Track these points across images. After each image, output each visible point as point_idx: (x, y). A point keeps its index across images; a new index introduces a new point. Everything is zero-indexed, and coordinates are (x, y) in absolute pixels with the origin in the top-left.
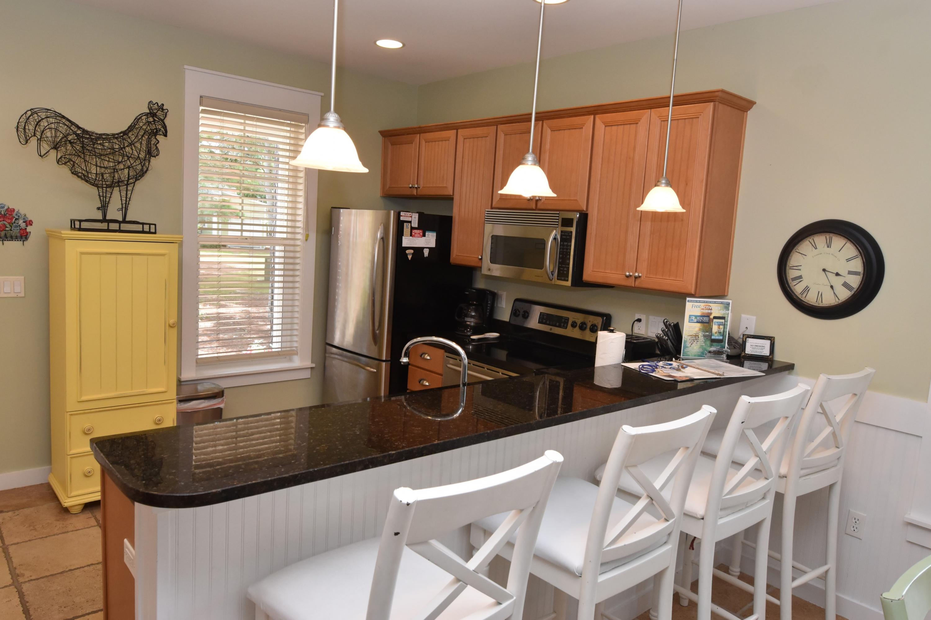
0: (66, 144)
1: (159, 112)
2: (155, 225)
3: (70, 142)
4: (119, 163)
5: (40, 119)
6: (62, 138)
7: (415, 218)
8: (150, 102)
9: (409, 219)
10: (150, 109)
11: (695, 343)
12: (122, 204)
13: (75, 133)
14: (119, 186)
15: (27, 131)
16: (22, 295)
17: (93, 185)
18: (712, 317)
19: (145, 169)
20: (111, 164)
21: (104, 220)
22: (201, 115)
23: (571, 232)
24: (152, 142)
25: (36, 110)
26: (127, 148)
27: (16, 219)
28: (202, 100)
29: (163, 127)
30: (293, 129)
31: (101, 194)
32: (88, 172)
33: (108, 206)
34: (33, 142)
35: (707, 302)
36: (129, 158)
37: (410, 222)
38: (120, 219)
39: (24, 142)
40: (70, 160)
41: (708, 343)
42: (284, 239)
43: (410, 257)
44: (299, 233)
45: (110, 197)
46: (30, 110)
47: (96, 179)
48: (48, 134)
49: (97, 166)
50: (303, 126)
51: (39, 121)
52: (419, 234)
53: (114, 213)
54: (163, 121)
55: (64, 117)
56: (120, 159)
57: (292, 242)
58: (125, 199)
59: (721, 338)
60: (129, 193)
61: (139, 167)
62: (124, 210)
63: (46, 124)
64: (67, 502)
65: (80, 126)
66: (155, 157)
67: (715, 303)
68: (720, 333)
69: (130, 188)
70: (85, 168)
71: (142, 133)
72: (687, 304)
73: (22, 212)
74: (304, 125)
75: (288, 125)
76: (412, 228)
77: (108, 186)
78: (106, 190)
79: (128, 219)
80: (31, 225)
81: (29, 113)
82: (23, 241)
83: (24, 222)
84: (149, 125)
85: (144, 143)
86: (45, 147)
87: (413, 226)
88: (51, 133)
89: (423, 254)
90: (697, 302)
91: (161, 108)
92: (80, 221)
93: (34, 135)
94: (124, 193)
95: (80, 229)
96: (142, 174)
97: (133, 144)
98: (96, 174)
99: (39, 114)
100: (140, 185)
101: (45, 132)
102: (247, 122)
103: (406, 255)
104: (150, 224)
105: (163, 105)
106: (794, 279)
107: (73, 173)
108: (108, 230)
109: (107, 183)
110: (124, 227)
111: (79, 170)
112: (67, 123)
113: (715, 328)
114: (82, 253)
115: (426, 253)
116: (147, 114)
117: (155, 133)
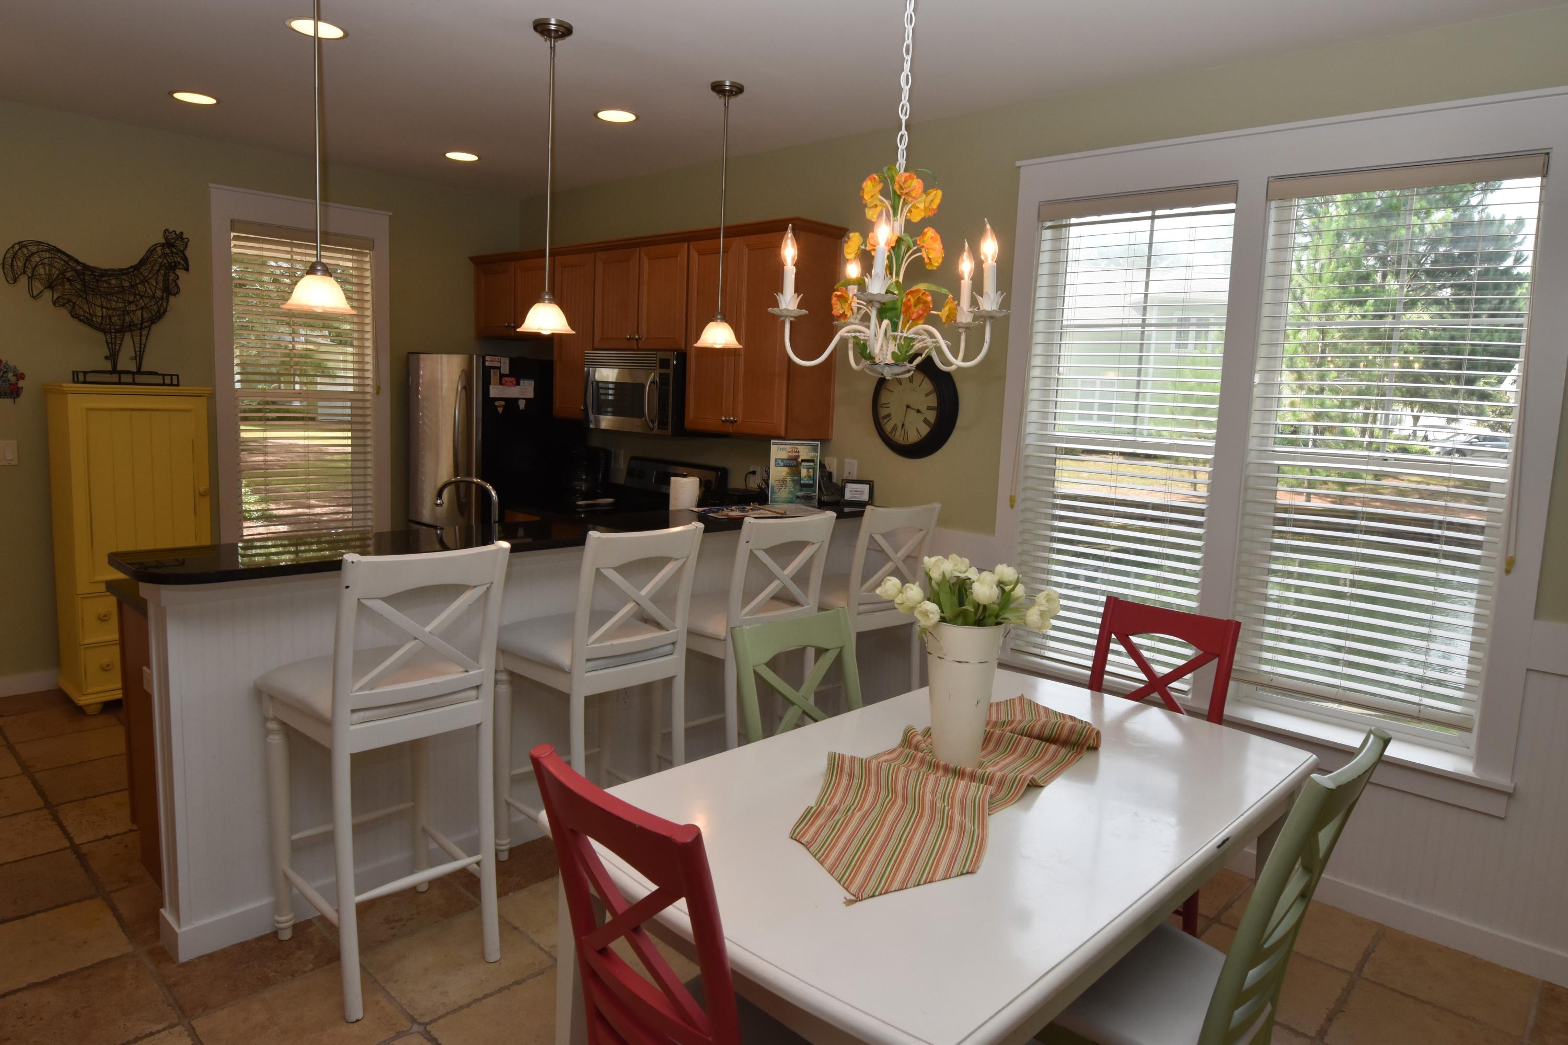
0: (63, 282)
1: (177, 242)
2: (178, 376)
3: (68, 279)
4: (130, 303)
5: (30, 253)
6: (58, 276)
7: (505, 363)
8: (167, 230)
9: (498, 364)
10: (166, 238)
11: (783, 489)
12: (135, 352)
13: (74, 269)
14: (131, 331)
15: (15, 268)
16: (15, 462)
17: (98, 330)
18: (800, 460)
19: (162, 310)
20: (121, 305)
21: (114, 371)
22: (233, 243)
23: (669, 374)
24: (171, 278)
25: (25, 243)
26: (139, 286)
27: (4, 372)
28: (234, 225)
29: (182, 259)
30: (355, 258)
31: (109, 340)
32: (91, 315)
33: (118, 355)
34: (24, 280)
35: (793, 444)
36: (142, 297)
37: (499, 368)
38: (134, 369)
39: (11, 281)
40: (69, 301)
41: (798, 487)
42: (351, 392)
43: (500, 410)
44: (368, 385)
45: (121, 344)
46: (18, 243)
47: (102, 323)
48: (41, 270)
49: (102, 307)
50: (367, 254)
51: (30, 256)
52: (512, 382)
53: (126, 362)
54: (183, 252)
55: (59, 251)
56: (131, 299)
57: (360, 397)
58: (138, 346)
59: (811, 482)
60: (144, 338)
61: (155, 308)
62: (138, 359)
63: (38, 259)
64: (82, 701)
65: (80, 260)
66: (174, 295)
67: (802, 445)
68: (809, 477)
69: (144, 333)
70: (88, 310)
71: (156, 268)
72: (772, 446)
73: (12, 364)
74: (368, 251)
75: (347, 252)
76: (502, 376)
77: (117, 331)
78: (115, 336)
79: (143, 369)
80: (23, 379)
81: (17, 247)
82: (14, 399)
83: (14, 375)
84: (165, 257)
85: (161, 278)
86: (38, 286)
87: (502, 372)
88: (45, 269)
89: (518, 406)
90: (782, 444)
91: (180, 236)
92: (85, 373)
93: (24, 272)
94: (137, 339)
95: (85, 382)
96: (159, 316)
97: (147, 281)
98: (102, 317)
99: (29, 248)
100: (157, 329)
101: (37, 268)
102: (295, 250)
103: (496, 407)
104: (171, 375)
105: (182, 233)
106: (884, 417)
107: (73, 316)
108: (120, 383)
109: (116, 327)
110: (139, 378)
111: (82, 313)
112: (64, 258)
113: (804, 472)
114: (88, 409)
115: (522, 404)
116: (162, 245)
117: (173, 267)
